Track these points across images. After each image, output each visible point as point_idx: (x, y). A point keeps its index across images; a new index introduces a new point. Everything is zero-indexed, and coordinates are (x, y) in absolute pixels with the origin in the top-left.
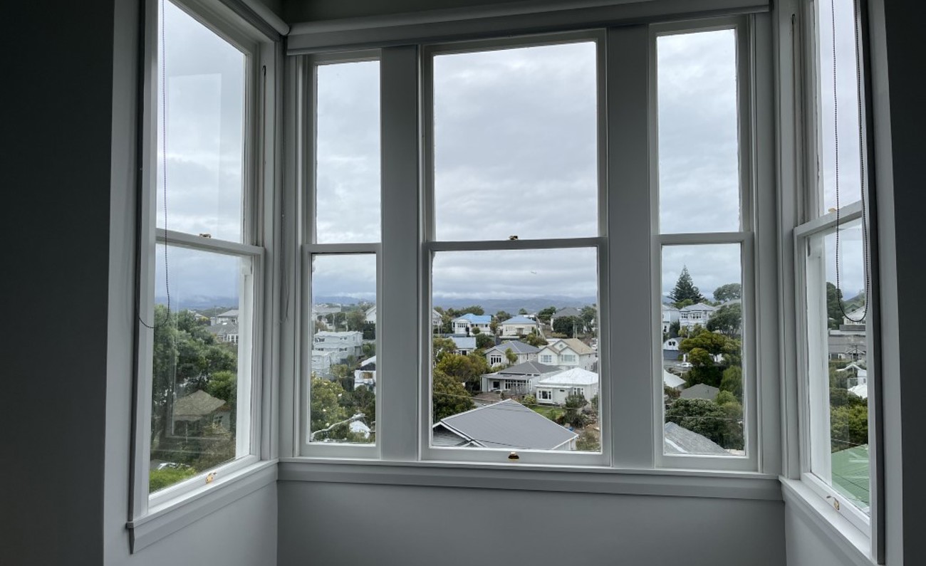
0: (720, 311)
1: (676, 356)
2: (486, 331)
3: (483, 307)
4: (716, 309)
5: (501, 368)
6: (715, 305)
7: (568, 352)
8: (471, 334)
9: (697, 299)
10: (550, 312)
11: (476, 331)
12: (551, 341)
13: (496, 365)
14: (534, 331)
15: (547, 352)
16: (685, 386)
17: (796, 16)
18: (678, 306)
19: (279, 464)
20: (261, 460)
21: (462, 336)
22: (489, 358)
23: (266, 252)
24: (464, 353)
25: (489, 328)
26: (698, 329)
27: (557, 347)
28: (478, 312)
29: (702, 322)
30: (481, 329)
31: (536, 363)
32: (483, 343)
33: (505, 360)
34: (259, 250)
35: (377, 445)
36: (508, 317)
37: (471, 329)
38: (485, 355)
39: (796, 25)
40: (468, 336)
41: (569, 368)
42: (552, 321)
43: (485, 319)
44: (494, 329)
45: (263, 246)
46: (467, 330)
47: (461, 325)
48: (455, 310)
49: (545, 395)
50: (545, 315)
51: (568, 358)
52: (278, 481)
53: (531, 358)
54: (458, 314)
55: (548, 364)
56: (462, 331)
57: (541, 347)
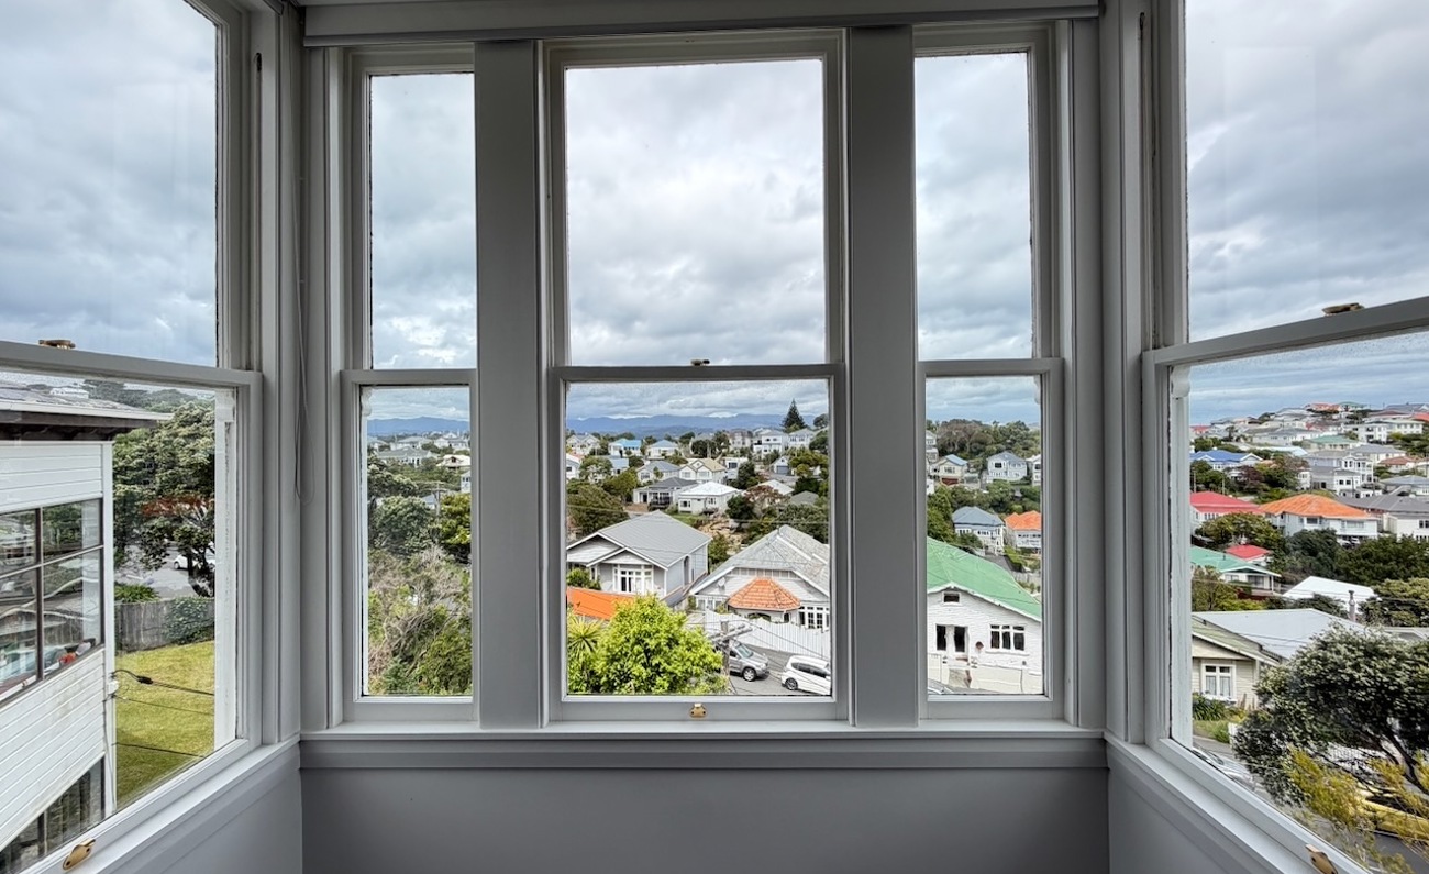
0: (818, 435)
1: (786, 470)
2: (637, 453)
3: (634, 433)
4: (815, 434)
5: (650, 482)
6: (814, 430)
7: (703, 469)
8: (624, 455)
9: (802, 426)
10: (691, 436)
11: (629, 453)
12: (691, 461)
13: (645, 481)
14: (676, 452)
15: (687, 469)
16: (793, 494)
17: (1147, 16)
18: (787, 432)
19: (301, 743)
20: (264, 744)
21: (615, 457)
22: (639, 475)
23: (264, 381)
24: (619, 471)
25: (639, 451)
26: (803, 450)
27: (695, 465)
28: (630, 437)
29: (806, 443)
30: (633, 451)
31: (678, 479)
32: (635, 463)
33: (652, 477)
34: (250, 378)
35: (474, 699)
36: (655, 441)
37: (624, 452)
38: (636, 473)
39: (1147, 29)
40: (622, 457)
41: (704, 482)
42: (691, 444)
43: (637, 443)
44: (643, 451)
45: (260, 370)
46: (621, 452)
47: (615, 448)
48: (611, 435)
49: (685, 504)
50: (686, 439)
51: (703, 474)
52: (301, 770)
53: (673, 475)
54: (613, 439)
55: (687, 479)
56: (617, 453)
57: (682, 466)
